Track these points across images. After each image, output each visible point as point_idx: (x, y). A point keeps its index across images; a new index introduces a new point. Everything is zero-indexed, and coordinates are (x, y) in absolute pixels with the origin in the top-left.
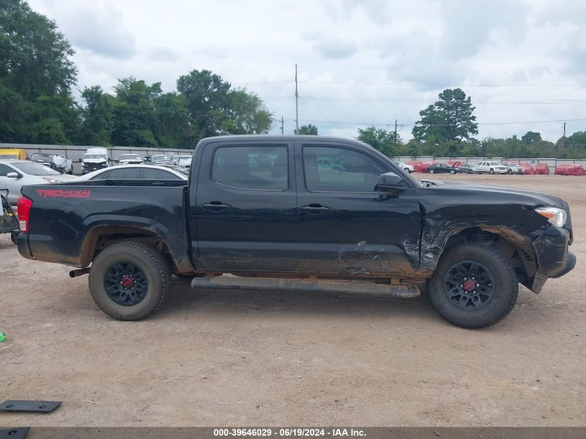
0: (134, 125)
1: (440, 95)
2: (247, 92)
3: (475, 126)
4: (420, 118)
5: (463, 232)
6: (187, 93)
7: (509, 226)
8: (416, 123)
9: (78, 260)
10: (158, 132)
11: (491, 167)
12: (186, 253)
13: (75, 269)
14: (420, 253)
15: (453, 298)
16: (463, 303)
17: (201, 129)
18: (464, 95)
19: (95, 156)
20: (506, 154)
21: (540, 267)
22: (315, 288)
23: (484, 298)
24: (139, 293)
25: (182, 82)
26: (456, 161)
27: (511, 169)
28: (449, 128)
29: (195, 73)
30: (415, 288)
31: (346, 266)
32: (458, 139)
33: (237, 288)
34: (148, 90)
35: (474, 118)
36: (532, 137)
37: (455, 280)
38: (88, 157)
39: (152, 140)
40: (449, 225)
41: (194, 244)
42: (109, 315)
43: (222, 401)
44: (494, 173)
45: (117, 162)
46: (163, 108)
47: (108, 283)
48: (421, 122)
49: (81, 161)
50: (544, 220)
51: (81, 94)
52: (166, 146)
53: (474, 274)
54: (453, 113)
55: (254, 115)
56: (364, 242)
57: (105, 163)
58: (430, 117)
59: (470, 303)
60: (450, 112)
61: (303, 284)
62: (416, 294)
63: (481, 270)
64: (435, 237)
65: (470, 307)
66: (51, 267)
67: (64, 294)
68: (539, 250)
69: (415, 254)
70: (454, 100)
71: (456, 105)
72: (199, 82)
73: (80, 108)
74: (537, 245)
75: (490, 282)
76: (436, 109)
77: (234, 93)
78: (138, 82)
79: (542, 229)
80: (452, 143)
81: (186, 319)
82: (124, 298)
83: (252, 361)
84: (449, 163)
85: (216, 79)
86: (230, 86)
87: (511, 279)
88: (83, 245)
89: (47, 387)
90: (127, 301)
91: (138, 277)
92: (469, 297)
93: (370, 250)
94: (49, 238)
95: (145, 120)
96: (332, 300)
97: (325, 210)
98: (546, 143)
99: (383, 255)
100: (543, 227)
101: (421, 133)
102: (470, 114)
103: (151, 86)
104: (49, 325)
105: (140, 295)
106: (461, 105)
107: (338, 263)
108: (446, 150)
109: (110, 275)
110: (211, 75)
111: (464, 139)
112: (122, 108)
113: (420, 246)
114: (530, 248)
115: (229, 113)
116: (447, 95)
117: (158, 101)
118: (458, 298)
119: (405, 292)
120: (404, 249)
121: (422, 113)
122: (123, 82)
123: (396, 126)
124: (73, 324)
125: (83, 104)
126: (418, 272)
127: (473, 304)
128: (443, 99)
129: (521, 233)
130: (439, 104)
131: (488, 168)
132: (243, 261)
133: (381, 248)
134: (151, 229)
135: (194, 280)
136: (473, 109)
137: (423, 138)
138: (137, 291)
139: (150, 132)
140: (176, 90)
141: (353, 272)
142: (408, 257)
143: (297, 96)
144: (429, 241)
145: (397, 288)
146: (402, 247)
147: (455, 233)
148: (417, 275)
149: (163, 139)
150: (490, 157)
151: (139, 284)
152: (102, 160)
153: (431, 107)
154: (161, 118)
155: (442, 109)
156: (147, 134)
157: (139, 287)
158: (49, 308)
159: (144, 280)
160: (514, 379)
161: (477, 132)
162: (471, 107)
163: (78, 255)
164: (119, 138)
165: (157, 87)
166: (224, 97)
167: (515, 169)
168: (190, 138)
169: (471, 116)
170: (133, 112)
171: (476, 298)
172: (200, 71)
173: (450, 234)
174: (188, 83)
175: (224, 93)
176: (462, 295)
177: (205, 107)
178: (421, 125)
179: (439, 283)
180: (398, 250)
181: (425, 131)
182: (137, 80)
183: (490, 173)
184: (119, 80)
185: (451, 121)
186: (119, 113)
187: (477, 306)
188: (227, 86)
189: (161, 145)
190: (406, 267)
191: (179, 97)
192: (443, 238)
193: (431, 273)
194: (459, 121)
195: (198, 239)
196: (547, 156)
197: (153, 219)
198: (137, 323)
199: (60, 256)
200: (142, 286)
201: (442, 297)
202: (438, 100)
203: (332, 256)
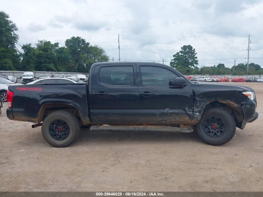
0: (46, 61)
1: (182, 48)
2: (98, 47)
3: (197, 61)
4: (173, 58)
5: (211, 103)
6: (70, 47)
7: (231, 100)
8: (172, 60)
9: (36, 120)
10: (57, 64)
11: (205, 79)
12: (88, 115)
13: (34, 124)
14: (193, 113)
15: (207, 132)
16: (212, 134)
17: (77, 63)
18: (192, 48)
19: (27, 76)
20: (211, 73)
21: (245, 117)
22: (147, 129)
23: (221, 132)
24: (65, 134)
25: (67, 42)
26: (189, 76)
27: (213, 80)
28: (185, 62)
29: (73, 38)
30: (191, 129)
31: (160, 119)
32: (189, 67)
33: (111, 130)
34: (52, 46)
35: (196, 58)
36: (221, 66)
37: (208, 124)
38: (24, 76)
39: (54, 68)
40: (205, 100)
41: (91, 111)
42: (51, 145)
43: (114, 181)
44: (206, 81)
45: (38, 78)
46: (59, 54)
47: (51, 130)
48: (173, 60)
49: (21, 78)
50: (246, 97)
51: (21, 48)
52: (60, 71)
53: (216, 122)
54: (187, 56)
55: (101, 57)
56: (168, 109)
57: (33, 78)
58: (177, 57)
59: (215, 134)
60: (186, 55)
61: (141, 128)
62: (191, 131)
63: (219, 120)
64: (200, 105)
65: (215, 136)
66: (17, 125)
67: (26, 136)
68: (245, 110)
69: (191, 113)
70: (188, 50)
71: (189, 52)
72: (75, 42)
73: (21, 54)
74: (244, 108)
75: (224, 125)
76: (180, 54)
77: (91, 47)
78: (48, 42)
79: (245, 101)
80: (187, 69)
81: (87, 145)
82: (58, 137)
83: (123, 163)
84: (187, 77)
85: (83, 41)
86: (89, 44)
87: (233, 123)
88: (39, 113)
89: (30, 177)
90: (60, 138)
91: (65, 127)
92: (214, 132)
93: (171, 112)
94: (22, 110)
95: (51, 59)
96: (152, 135)
97: (151, 95)
98: (227, 68)
99: (177, 114)
100: (246, 100)
101: (174, 65)
102: (195, 56)
103: (53, 44)
104: (23, 150)
105: (66, 135)
106: (191, 52)
107: (157, 118)
108: (185, 72)
109: (52, 126)
110: (81, 39)
111: (192, 67)
112: (40, 54)
113: (193, 109)
114: (240, 110)
115: (89, 56)
116: (185, 48)
117: (57, 51)
118: (210, 132)
119: (187, 130)
120: (186, 111)
121: (174, 56)
122: (40, 42)
123: (163, 61)
124: (34, 150)
125: (23, 52)
126: (192, 121)
127: (216, 135)
128: (183, 49)
129: (236, 103)
130: (181, 52)
131: (204, 79)
132: (114, 118)
133: (176, 111)
134: (71, 104)
135: (91, 128)
136: (196, 54)
137: (174, 67)
138: (64, 133)
139: (53, 65)
140: (65, 46)
141: (163, 122)
142: (188, 114)
143: (119, 48)
144: (197, 107)
145: (183, 129)
146: (185, 110)
147: (208, 103)
148: (192, 123)
149: (59, 68)
150: (204, 75)
151: (66, 130)
152: (31, 77)
153: (178, 53)
154: (58, 59)
155: (183, 54)
156: (52, 66)
157: (66, 131)
158: (21, 143)
159: (68, 128)
160: (240, 166)
161: (198, 64)
162: (195, 53)
163: (36, 117)
164: (39, 67)
165: (57, 44)
166: (87, 49)
167: (215, 80)
168: (71, 67)
169: (195, 57)
170: (45, 56)
171: (218, 132)
172: (76, 37)
173: (206, 104)
174: (70, 42)
175: (87, 47)
176: (212, 131)
177: (78, 53)
178: (174, 61)
179: (201, 126)
180: (184, 112)
181: (175, 64)
182: (47, 41)
183: (204, 81)
184: (39, 41)
185: (187, 59)
186: (39, 56)
187: (218, 135)
188: (88, 44)
189: (58, 70)
190: (187, 119)
191: (66, 49)
192: (203, 106)
193: (198, 121)
194: (190, 59)
195: (93, 109)
196: (228, 74)
197: (72, 100)
198: (65, 148)
199: (28, 118)
200: (67, 131)
201: (202, 132)
202: (181, 50)
203: (154, 115)
